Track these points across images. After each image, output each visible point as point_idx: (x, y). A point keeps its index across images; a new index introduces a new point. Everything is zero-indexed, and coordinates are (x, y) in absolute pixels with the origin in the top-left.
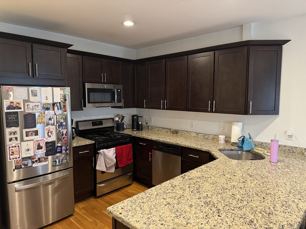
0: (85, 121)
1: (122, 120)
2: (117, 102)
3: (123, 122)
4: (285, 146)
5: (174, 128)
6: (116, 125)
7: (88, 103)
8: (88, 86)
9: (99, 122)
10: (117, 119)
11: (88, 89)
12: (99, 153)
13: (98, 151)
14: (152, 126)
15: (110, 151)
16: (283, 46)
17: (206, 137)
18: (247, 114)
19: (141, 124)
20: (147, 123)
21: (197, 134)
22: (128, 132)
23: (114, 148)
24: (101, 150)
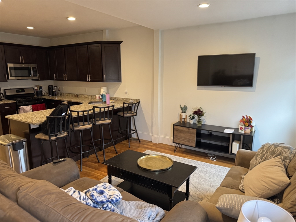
0: (11, 89)
1: (40, 89)
2: (33, 76)
3: (40, 90)
4: (124, 98)
5: (77, 93)
6: (36, 93)
7: (10, 77)
8: (10, 65)
9: (23, 90)
10: (36, 88)
11: (9, 67)
12: (20, 109)
13: (19, 107)
14: (63, 93)
15: (28, 107)
16: (120, 44)
17: (92, 97)
18: (103, 82)
19: (55, 92)
20: (59, 91)
21: (88, 96)
22: (46, 97)
23: (31, 106)
24: (21, 107)
